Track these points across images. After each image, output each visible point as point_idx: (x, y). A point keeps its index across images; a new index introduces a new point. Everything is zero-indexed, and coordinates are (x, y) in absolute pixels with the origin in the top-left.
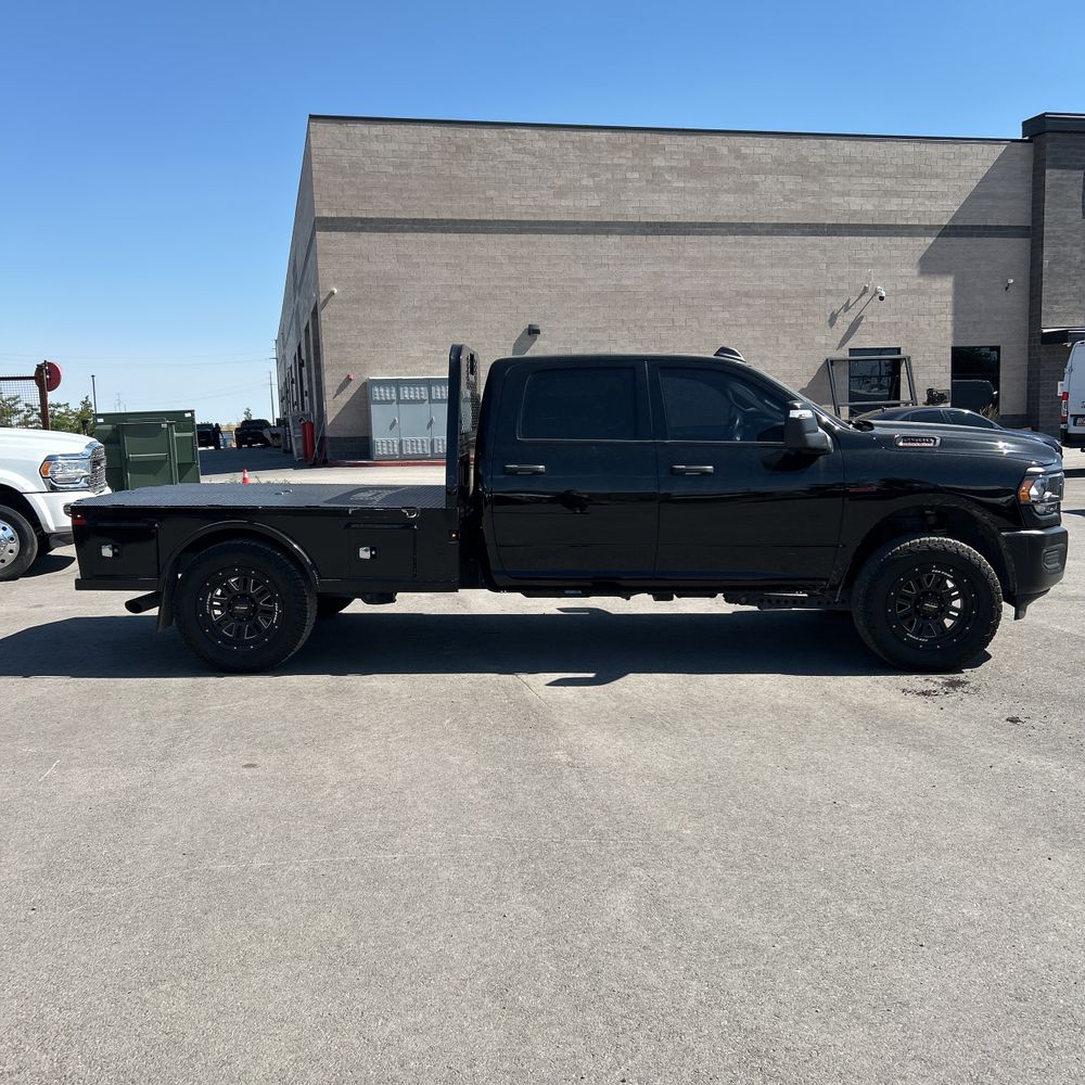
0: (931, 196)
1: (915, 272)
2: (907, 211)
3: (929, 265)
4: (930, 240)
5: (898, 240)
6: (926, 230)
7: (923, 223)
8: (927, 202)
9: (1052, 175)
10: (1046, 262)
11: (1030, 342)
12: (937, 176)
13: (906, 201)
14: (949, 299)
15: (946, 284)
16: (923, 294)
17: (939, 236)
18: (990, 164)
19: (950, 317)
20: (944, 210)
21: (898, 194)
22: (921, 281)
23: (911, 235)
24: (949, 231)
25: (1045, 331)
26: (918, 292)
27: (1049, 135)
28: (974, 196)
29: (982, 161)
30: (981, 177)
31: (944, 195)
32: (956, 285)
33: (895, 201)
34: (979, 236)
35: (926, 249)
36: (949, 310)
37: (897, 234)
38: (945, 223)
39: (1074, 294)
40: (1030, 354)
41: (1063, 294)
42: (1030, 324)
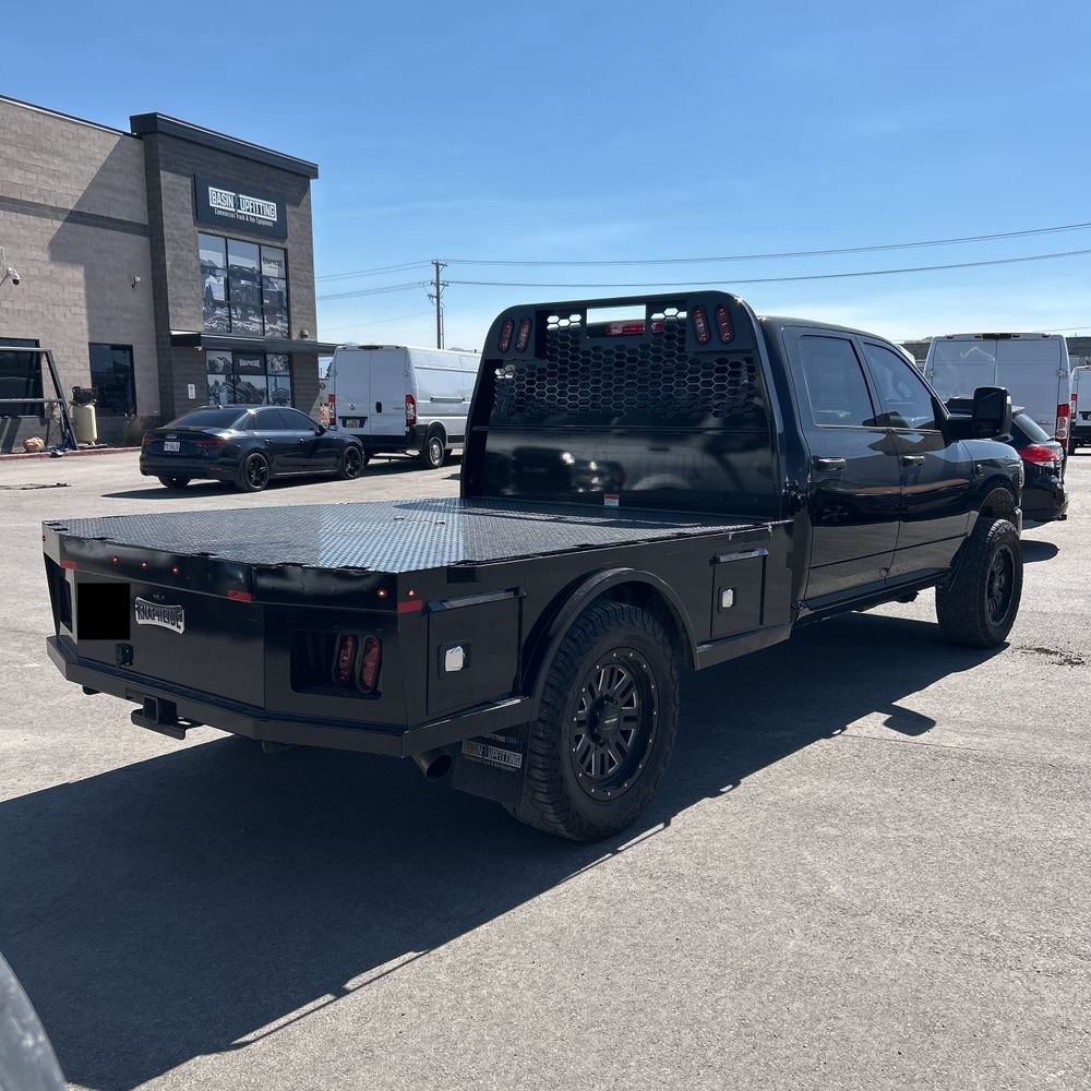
0: (54, 175)
1: (46, 257)
2: (32, 187)
3: (59, 251)
4: (58, 224)
5: (24, 218)
6: (54, 212)
7: (48, 203)
8: (50, 181)
9: (166, 178)
10: (168, 263)
11: (157, 343)
12: (58, 154)
13: (29, 175)
14: (82, 291)
15: (77, 274)
16: (56, 281)
17: (66, 221)
18: (108, 153)
19: (84, 311)
20: (68, 194)
21: (20, 166)
22: (52, 267)
23: (37, 215)
24: (75, 217)
25: (174, 333)
26: (51, 279)
27: (160, 136)
28: (95, 184)
29: (100, 149)
30: (99, 164)
31: (67, 177)
32: (87, 277)
33: (18, 172)
34: (104, 227)
35: (55, 232)
36: (83, 303)
37: (24, 212)
38: (71, 208)
39: (193, 299)
40: (159, 356)
41: (185, 298)
42: (156, 325)
